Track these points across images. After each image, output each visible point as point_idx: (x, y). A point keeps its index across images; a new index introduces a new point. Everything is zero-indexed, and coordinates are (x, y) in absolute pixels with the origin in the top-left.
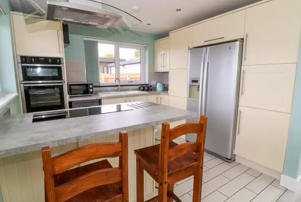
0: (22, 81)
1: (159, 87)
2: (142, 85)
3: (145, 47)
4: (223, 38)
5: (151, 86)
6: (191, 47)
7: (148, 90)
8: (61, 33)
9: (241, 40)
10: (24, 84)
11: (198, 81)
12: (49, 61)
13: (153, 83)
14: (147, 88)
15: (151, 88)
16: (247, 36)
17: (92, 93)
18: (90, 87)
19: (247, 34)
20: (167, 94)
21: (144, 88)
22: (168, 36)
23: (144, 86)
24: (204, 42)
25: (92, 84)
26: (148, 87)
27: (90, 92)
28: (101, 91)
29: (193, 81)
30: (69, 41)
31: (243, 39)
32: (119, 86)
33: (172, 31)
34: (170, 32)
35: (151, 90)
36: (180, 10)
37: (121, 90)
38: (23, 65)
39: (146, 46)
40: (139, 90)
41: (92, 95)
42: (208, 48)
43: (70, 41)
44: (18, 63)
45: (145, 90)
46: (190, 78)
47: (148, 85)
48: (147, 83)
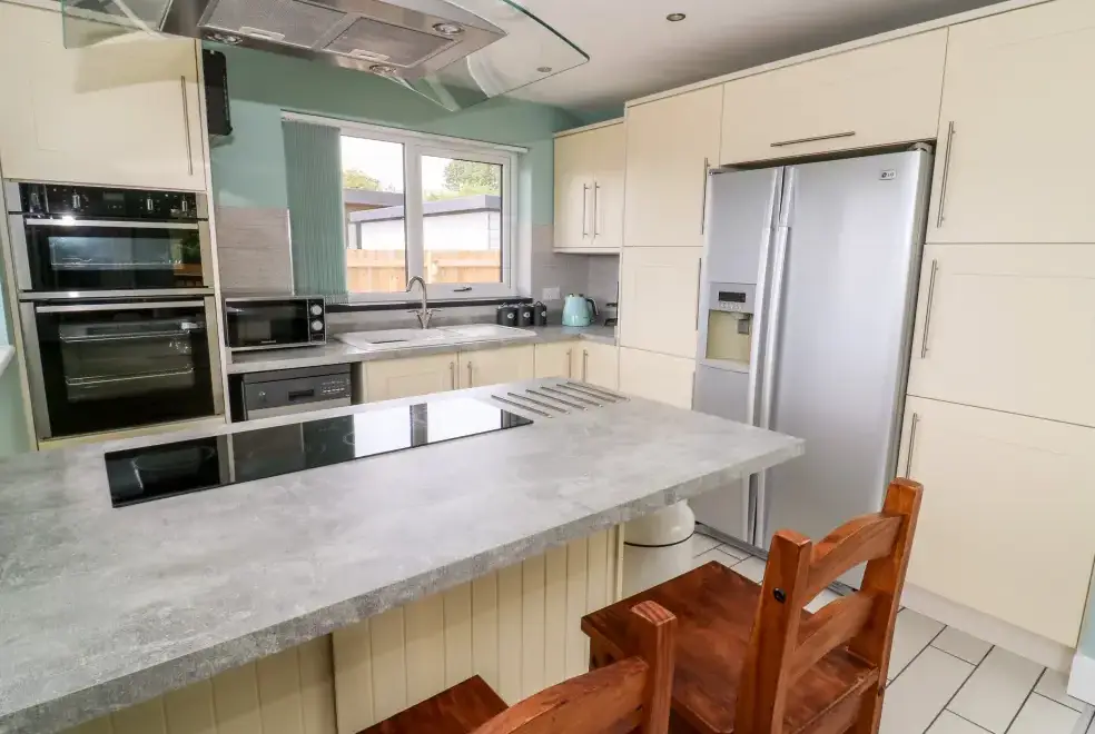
0: (25, 291)
1: (574, 311)
2: (509, 302)
3: (520, 155)
4: (852, 134)
5: (544, 308)
6: (715, 165)
7: (530, 323)
8: (197, 92)
9: (928, 147)
10: (37, 303)
11: (744, 295)
12: (146, 207)
13: (548, 295)
14: (526, 315)
15: (543, 314)
16: (952, 131)
17: (319, 335)
18: (311, 315)
19: (951, 125)
20: (612, 340)
21: (516, 312)
22: (621, 114)
23: (516, 306)
24: (773, 145)
25: (319, 302)
26: (532, 311)
27: (313, 332)
28: (351, 328)
29: (724, 296)
30: (228, 123)
31: (933, 143)
32: (425, 306)
33: (635, 98)
34: (627, 104)
35: (544, 323)
36: (683, 16)
37: (433, 324)
38: (31, 221)
39: (525, 151)
40: (499, 320)
41: (320, 343)
42: (792, 170)
43: (232, 125)
44: (10, 213)
45: (521, 321)
46: (713, 284)
47: (530, 301)
48: (527, 293)
